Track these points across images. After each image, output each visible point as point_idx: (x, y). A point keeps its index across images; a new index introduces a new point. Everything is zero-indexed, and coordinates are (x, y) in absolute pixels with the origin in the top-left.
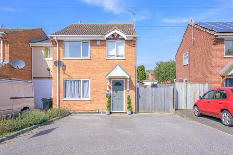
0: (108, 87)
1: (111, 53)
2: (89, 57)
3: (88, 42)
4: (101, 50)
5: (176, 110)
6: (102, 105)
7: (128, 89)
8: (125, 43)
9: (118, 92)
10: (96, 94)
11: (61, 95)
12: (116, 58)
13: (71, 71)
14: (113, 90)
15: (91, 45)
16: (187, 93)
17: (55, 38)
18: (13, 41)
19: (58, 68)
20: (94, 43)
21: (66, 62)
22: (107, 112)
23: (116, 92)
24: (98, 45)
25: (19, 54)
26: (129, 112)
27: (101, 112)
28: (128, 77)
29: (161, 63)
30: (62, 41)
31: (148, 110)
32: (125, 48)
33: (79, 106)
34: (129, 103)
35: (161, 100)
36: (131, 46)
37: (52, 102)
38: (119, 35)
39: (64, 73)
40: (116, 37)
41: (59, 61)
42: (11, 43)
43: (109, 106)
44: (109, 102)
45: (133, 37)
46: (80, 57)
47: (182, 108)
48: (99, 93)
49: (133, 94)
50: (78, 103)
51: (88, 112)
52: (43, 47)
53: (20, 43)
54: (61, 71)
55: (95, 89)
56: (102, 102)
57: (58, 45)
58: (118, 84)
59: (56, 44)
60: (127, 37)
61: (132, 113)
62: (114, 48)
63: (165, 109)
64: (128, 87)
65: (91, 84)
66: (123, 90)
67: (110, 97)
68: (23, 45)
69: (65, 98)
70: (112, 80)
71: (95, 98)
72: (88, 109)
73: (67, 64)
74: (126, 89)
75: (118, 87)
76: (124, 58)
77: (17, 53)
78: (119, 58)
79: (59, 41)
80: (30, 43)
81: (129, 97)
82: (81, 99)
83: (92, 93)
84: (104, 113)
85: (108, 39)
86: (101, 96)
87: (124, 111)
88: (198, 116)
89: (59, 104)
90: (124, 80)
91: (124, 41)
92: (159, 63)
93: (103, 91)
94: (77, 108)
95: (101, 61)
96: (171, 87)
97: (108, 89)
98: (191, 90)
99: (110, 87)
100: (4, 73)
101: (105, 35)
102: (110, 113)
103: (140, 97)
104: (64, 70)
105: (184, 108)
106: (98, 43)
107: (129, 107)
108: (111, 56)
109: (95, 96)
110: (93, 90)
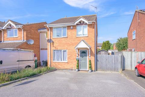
0: (77, 54)
1: (79, 33)
2: (66, 36)
3: (66, 28)
4: (73, 32)
5: (123, 70)
6: (74, 65)
7: (90, 56)
8: (88, 26)
9: (84, 58)
10: (71, 58)
11: (52, 59)
12: (82, 36)
13: (57, 45)
14: (81, 56)
15: (68, 29)
16: (131, 59)
17: (48, 26)
18: (28, 30)
19: (50, 43)
20: (69, 28)
21: (54, 40)
22: (77, 70)
23: (83, 57)
24: (72, 29)
25: (32, 37)
26: (90, 71)
27: (73, 70)
28: (88, 48)
29: (121, 39)
30: (52, 28)
31: (103, 70)
32: (88, 29)
33: (61, 65)
34: (90, 64)
35: (112, 63)
36: (92, 28)
37: (47, 62)
38: (84, 22)
39: (53, 46)
40: (82, 23)
41: (50, 39)
42: (27, 31)
43: (78, 66)
44: (78, 63)
45: (92, 22)
46: (61, 37)
47: (128, 69)
48: (72, 58)
49: (93, 59)
50: (61, 64)
51: (66, 69)
52: (45, 32)
53: (32, 31)
54: (52, 45)
55: (70, 56)
56: (74, 63)
57: (50, 30)
58: (83, 52)
59: (49, 29)
60: (89, 22)
61: (92, 71)
62: (81, 30)
63: (115, 69)
64: (90, 54)
65: (68, 53)
66: (86, 56)
67: (79, 60)
68: (35, 32)
69: (54, 60)
70: (80, 50)
71: (70, 61)
72: (66, 67)
73: (55, 41)
74: (88, 55)
75: (83, 54)
76: (87, 36)
77: (31, 36)
78: (84, 36)
79: (50, 28)
80: (39, 30)
81: (90, 61)
82: (63, 61)
83: (69, 58)
84: (75, 70)
85: (77, 25)
86: (74, 60)
87: (87, 70)
88: (138, 76)
89: (51, 64)
90: (87, 50)
91: (87, 25)
92: (119, 39)
93: (75, 57)
94: (60, 66)
95: (73, 38)
96: (120, 54)
97: (77, 56)
98: (135, 57)
99: (78, 55)
100: (23, 47)
101: (75, 22)
102: (79, 70)
103: (98, 61)
104: (53, 44)
105: (129, 69)
106: (72, 27)
107: (91, 67)
108: (79, 35)
109: (70, 60)
110: (69, 56)
